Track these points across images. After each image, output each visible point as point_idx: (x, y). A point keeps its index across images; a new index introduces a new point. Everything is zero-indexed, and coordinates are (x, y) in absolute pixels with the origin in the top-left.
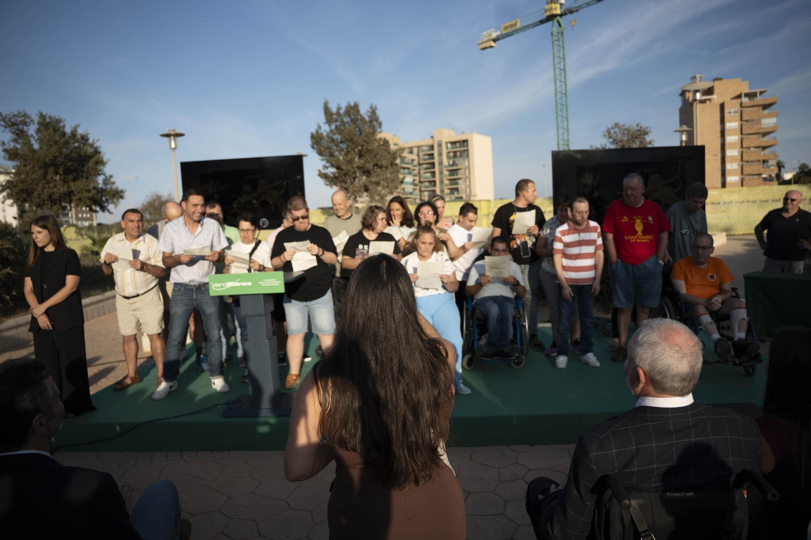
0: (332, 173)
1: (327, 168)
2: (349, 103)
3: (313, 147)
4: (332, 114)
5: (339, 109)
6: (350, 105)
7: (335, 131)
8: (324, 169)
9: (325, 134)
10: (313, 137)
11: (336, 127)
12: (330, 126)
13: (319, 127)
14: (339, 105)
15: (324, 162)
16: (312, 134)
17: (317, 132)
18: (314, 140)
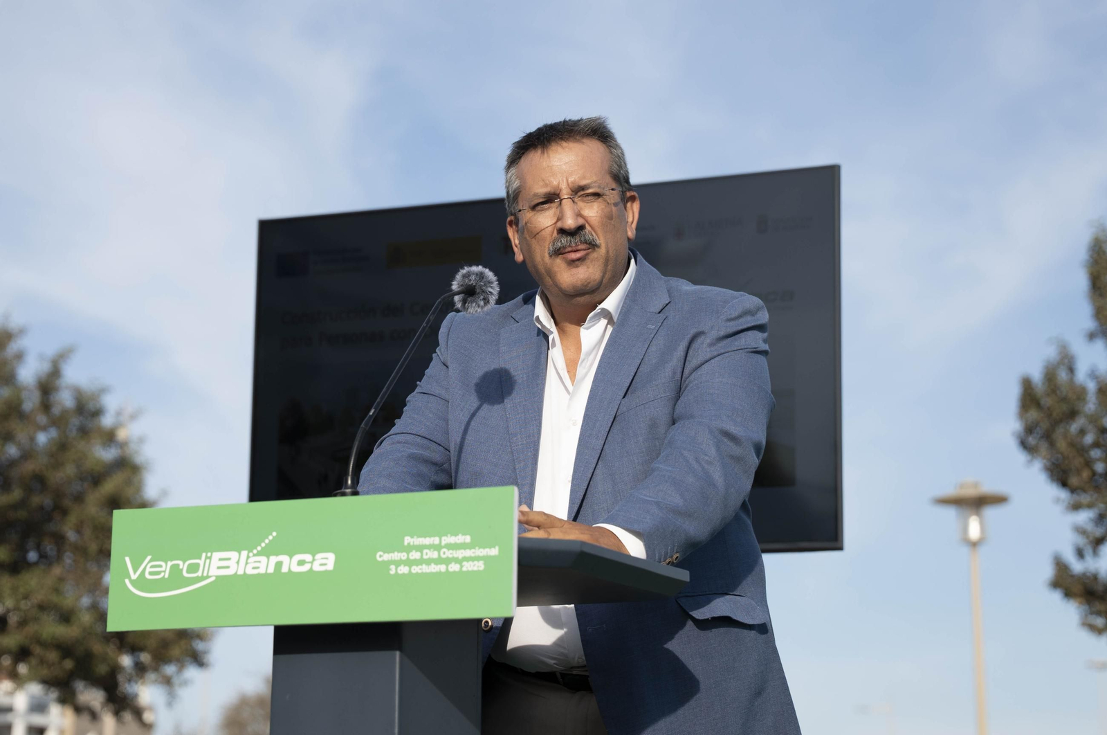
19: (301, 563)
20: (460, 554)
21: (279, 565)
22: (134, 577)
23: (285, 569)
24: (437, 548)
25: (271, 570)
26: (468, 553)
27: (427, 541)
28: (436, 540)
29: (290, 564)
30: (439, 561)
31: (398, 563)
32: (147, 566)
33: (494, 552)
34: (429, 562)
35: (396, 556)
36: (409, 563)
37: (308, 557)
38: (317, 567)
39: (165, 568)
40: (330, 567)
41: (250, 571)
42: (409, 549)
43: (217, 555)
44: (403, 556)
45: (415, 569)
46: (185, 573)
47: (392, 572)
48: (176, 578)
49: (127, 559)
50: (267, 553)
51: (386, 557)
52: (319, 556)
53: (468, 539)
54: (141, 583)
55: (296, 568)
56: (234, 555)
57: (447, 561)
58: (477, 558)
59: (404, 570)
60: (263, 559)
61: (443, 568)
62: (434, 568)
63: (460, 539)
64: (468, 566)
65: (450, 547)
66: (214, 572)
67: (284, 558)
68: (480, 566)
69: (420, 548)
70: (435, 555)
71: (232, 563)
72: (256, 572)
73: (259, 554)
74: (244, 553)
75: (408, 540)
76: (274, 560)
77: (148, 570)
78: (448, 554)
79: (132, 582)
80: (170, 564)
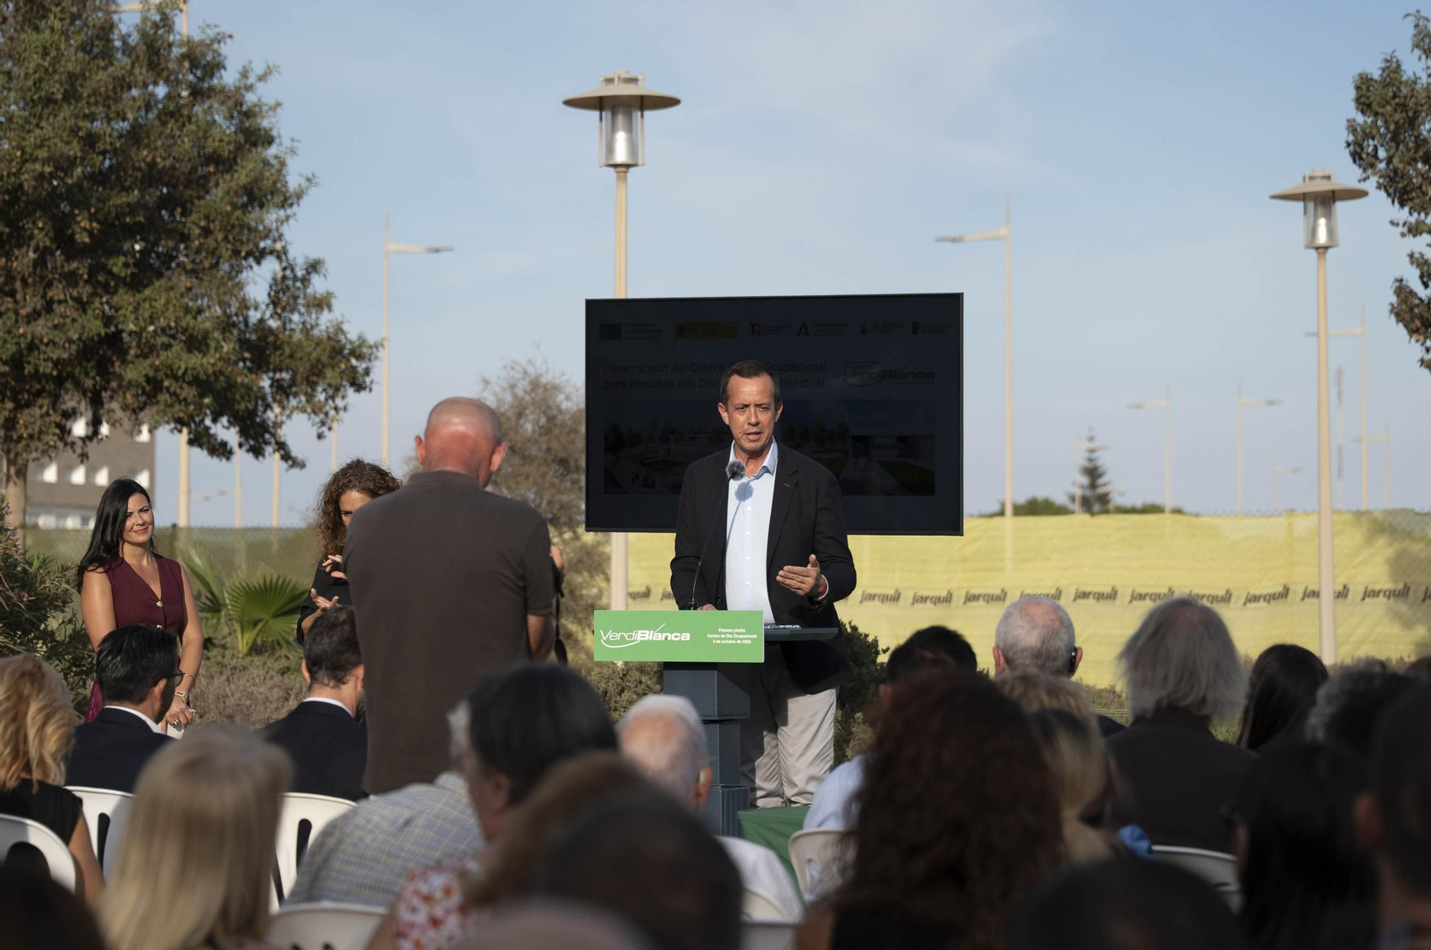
19: (676, 637)
20: (741, 636)
22: (604, 639)
23: (669, 639)
24: (732, 634)
25: (664, 639)
26: (745, 636)
27: (728, 631)
28: (732, 630)
29: (671, 637)
30: (733, 639)
31: (716, 639)
32: (610, 634)
33: (755, 636)
34: (729, 639)
35: (715, 636)
36: (720, 639)
37: (679, 635)
38: (682, 639)
39: (618, 636)
40: (688, 639)
41: (654, 639)
42: (721, 633)
43: (640, 632)
44: (718, 636)
45: (723, 642)
46: (626, 638)
47: (714, 642)
48: (623, 640)
49: (600, 631)
50: (661, 632)
51: (711, 636)
52: (683, 634)
53: (745, 631)
54: (608, 641)
55: (674, 639)
56: (647, 632)
57: (736, 639)
58: (749, 639)
59: (718, 642)
60: (660, 634)
61: (734, 642)
62: (731, 642)
63: (741, 630)
64: (744, 642)
65: (737, 633)
66: (639, 638)
67: (669, 634)
68: (749, 642)
69: (725, 633)
70: (731, 636)
71: (644, 635)
73: (658, 632)
74: (652, 632)
75: (720, 630)
76: (664, 635)
77: (610, 636)
78: (737, 636)
79: (603, 641)
80: (620, 634)
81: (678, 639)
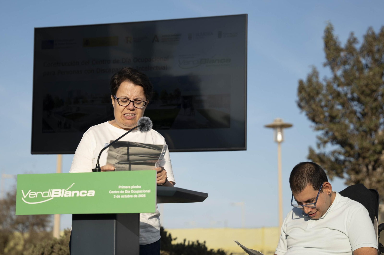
0: (333, 153)
1: (325, 142)
2: (370, 29)
3: (300, 106)
4: (338, 50)
5: (352, 41)
6: (373, 33)
7: (343, 80)
8: (319, 146)
9: (324, 84)
10: (301, 88)
11: (345, 71)
12: (333, 69)
13: (315, 74)
14: (352, 34)
15: (320, 133)
16: (301, 83)
17: (309, 80)
18: (304, 94)
19: (83, 193)
20: (137, 192)
21: (76, 194)
22: (25, 197)
23: (78, 195)
24: (130, 190)
25: (73, 196)
26: (140, 192)
27: (126, 187)
28: (129, 187)
29: (80, 194)
30: (130, 194)
31: (117, 194)
32: (30, 194)
33: (149, 191)
34: (127, 194)
35: (116, 192)
36: (120, 194)
37: (86, 192)
38: (88, 195)
39: (36, 194)
40: (93, 195)
41: (65, 196)
42: (120, 190)
43: (54, 190)
44: (118, 192)
45: (122, 197)
46: (43, 196)
47: (115, 197)
48: (40, 198)
49: (22, 191)
50: (71, 190)
51: (112, 192)
52: (89, 191)
53: (140, 187)
54: (27, 199)
55: (81, 195)
56: (60, 190)
57: (133, 194)
58: (143, 193)
59: (118, 197)
60: (70, 192)
61: (132, 196)
62: (129, 196)
63: (137, 187)
64: (140, 196)
65: (134, 189)
66: (53, 196)
67: (77, 192)
68: (144, 196)
69: (124, 190)
70: (129, 192)
71: (59, 193)
72: (67, 196)
73: (68, 190)
74: (63, 190)
75: (120, 187)
76: (74, 192)
77: (30, 195)
78: (133, 192)
79: (24, 199)
80: (37, 193)
81: (85, 195)
